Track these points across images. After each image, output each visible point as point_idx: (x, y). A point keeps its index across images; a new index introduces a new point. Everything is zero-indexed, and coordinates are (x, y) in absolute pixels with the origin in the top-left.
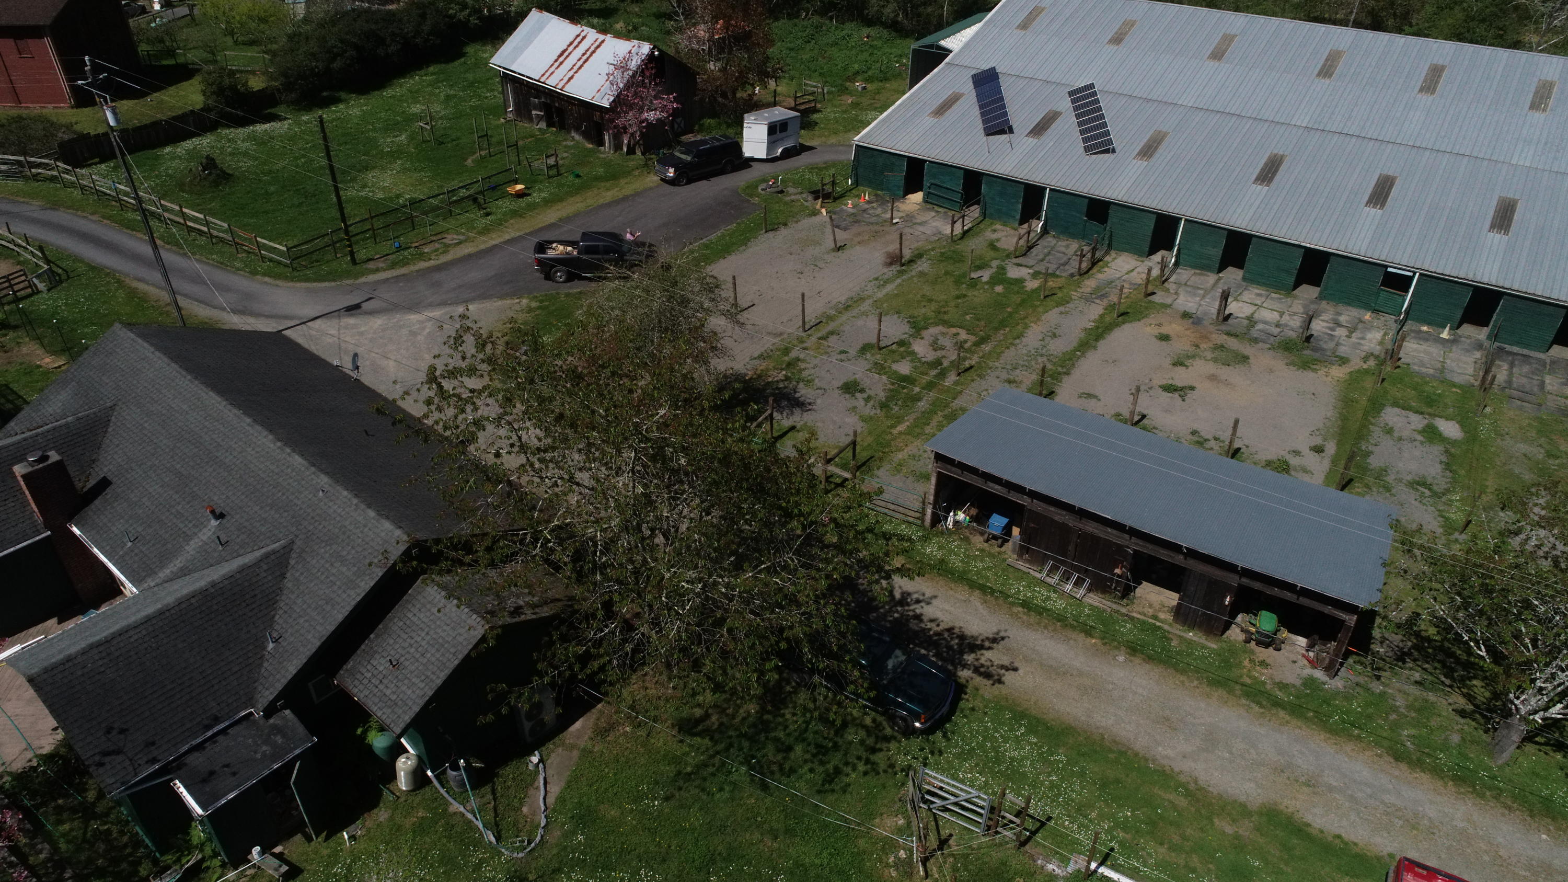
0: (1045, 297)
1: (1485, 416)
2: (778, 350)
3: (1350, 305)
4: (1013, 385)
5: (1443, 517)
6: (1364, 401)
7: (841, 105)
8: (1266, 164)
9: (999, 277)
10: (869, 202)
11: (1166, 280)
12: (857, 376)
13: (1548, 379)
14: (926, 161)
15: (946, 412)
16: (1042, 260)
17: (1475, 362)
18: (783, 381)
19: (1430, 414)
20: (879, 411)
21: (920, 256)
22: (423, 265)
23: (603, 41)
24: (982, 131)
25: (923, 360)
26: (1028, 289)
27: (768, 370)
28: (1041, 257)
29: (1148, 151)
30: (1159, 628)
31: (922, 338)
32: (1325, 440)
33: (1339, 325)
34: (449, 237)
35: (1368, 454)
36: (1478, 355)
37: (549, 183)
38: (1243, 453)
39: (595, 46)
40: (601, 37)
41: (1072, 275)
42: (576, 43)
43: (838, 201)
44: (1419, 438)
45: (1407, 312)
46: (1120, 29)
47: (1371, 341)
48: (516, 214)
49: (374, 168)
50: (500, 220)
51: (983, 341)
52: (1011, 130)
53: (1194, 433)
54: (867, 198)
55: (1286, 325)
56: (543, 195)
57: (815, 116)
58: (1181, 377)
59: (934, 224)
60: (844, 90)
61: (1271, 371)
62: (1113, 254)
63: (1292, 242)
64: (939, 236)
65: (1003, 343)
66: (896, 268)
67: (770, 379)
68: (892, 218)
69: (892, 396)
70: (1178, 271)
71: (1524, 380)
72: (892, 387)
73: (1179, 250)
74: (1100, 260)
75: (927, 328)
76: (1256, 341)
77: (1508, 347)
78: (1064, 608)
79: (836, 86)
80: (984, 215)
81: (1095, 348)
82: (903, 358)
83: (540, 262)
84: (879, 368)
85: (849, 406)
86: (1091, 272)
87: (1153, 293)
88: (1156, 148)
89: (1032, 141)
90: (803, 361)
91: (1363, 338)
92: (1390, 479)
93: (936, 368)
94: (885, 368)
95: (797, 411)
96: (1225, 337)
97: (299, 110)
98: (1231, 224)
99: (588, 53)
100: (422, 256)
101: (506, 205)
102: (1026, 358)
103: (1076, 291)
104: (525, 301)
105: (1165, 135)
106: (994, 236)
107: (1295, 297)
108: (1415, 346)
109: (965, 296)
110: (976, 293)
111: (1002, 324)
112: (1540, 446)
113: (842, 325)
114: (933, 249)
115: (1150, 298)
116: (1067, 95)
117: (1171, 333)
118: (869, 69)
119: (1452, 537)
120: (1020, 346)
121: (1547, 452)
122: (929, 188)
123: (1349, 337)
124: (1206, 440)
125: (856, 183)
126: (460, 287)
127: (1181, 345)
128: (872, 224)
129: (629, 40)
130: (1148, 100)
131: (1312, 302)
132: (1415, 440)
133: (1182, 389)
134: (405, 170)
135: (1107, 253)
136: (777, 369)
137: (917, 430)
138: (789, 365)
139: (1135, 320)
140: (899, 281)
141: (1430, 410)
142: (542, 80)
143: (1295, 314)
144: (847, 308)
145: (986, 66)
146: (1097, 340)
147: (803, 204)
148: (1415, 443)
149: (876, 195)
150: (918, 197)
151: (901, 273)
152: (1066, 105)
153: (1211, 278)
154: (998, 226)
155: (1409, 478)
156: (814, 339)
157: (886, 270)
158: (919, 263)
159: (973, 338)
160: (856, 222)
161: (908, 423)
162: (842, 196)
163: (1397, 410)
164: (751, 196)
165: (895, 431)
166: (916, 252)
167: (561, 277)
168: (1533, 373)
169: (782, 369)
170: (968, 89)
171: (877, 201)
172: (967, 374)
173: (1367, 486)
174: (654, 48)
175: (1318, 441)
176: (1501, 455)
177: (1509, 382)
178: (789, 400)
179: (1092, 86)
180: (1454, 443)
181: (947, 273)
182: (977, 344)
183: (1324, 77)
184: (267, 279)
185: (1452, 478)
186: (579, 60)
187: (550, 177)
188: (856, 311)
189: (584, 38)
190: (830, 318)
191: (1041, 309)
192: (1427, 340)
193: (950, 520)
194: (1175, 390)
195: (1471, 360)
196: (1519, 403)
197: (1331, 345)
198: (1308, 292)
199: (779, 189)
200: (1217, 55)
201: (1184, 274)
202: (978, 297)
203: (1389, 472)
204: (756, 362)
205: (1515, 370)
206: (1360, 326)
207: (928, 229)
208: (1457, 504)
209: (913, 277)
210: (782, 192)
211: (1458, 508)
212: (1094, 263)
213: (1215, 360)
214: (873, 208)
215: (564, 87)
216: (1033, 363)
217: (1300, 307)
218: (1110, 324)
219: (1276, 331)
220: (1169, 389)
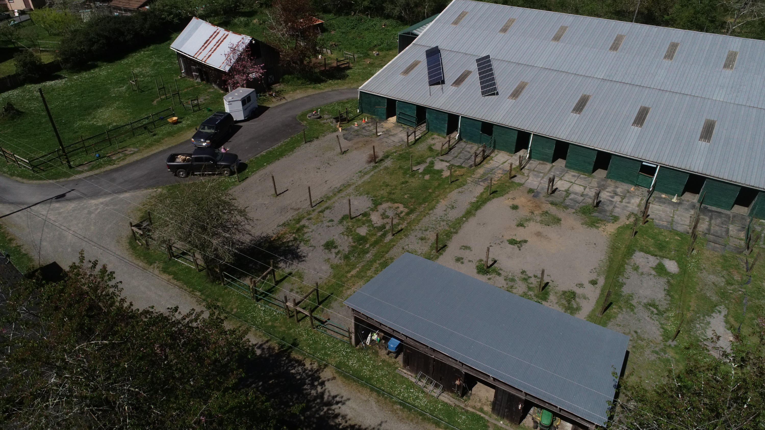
0: (451, 182)
1: (692, 257)
2: (294, 220)
3: (623, 182)
4: (424, 241)
5: (663, 328)
6: (623, 248)
7: (363, 64)
8: (579, 101)
9: (429, 170)
10: (367, 123)
11: (524, 167)
12: (334, 237)
13: (731, 227)
14: (397, 100)
15: (382, 261)
16: (456, 157)
17: (691, 217)
18: (292, 241)
19: (661, 257)
20: (343, 261)
21: (387, 157)
22: (109, 168)
23: (227, 35)
24: (428, 83)
25: (375, 225)
26: (444, 177)
27: (285, 233)
28: (455, 155)
29: (516, 94)
30: (482, 418)
31: (377, 211)
32: (598, 275)
33: (616, 194)
34: (129, 149)
35: (622, 285)
36: (692, 212)
37: (193, 115)
38: (550, 286)
39: (223, 38)
40: (227, 33)
41: (471, 166)
42: (214, 36)
43: (350, 123)
44: (653, 272)
45: (654, 186)
46: (506, 23)
47: (633, 204)
48: (170, 134)
49: (102, 107)
50: (160, 138)
51: (411, 211)
52: (443, 82)
53: (523, 272)
54: (366, 120)
55: (587, 195)
56: (188, 122)
57: (348, 71)
58: (520, 234)
59: (401, 135)
60: (367, 56)
61: (573, 228)
62: (496, 152)
63: (591, 147)
64: (402, 143)
65: (423, 213)
66: (373, 164)
67: (285, 240)
68: (377, 132)
69: (353, 249)
70: (531, 162)
71: (717, 228)
72: (354, 244)
73: (531, 150)
74: (488, 156)
75: (381, 204)
76: (566, 207)
77: (710, 207)
78: (426, 405)
79: (363, 54)
80: (428, 129)
81: (474, 215)
82: (364, 224)
83: (169, 167)
84: (349, 231)
85: (326, 258)
86: (482, 164)
87: (515, 176)
88: (521, 92)
89: (454, 88)
90: (307, 227)
91: (629, 203)
92: (634, 302)
93: (381, 231)
94: (352, 232)
95: (295, 262)
96: (550, 205)
97: (73, 73)
98: (558, 137)
99: (220, 42)
100: (111, 162)
101: (166, 129)
102: (434, 223)
103: (471, 177)
104: (160, 190)
105: (526, 84)
106: (432, 142)
107: (594, 177)
108: (658, 207)
109: (407, 182)
110: (413, 180)
111: (424, 201)
112: (723, 276)
113: (334, 202)
114: (395, 152)
115: (512, 180)
116: (476, 62)
117: (519, 204)
118: (382, 43)
119: (668, 343)
120: (432, 215)
121: (727, 281)
122: (399, 115)
123: (621, 202)
124: (530, 277)
125: (362, 112)
126: (125, 181)
127: (523, 213)
128: (366, 136)
129: (240, 35)
130: (519, 64)
131: (603, 180)
132: (651, 274)
133: (520, 242)
134: (118, 108)
135: (493, 151)
136: (290, 233)
137: (363, 274)
138: (298, 230)
139: (501, 196)
140: (372, 173)
141: (661, 254)
142: (195, 57)
143: (593, 187)
144: (340, 191)
145: (434, 46)
146: (476, 210)
147: (330, 125)
148: (651, 276)
149: (372, 118)
150: (393, 119)
151: (375, 167)
152: (474, 67)
153: (549, 166)
154: (435, 136)
155: (645, 301)
156: (316, 213)
157: (367, 166)
158: (386, 161)
159: (406, 210)
160: (357, 135)
161: (358, 269)
162: (353, 119)
163: (642, 254)
164: (303, 120)
165: (349, 275)
166: (386, 154)
167: (182, 175)
168: (722, 223)
169: (293, 233)
170: (423, 58)
171: (372, 122)
172: (398, 235)
173: (620, 307)
174: (252, 39)
175: (594, 277)
176: (700, 283)
177: (709, 230)
178: (293, 254)
179: (488, 57)
180: (673, 276)
181: (400, 167)
182: (408, 214)
183: (614, 50)
184: (19, 179)
185: (671, 301)
186: (214, 46)
187: (194, 111)
188: (345, 193)
189: (218, 33)
190: (329, 198)
191: (448, 190)
192: (664, 203)
193: (369, 338)
194: (516, 243)
195: (688, 215)
196: (713, 244)
197: (611, 208)
198: (601, 173)
199: (318, 116)
200: (557, 38)
201: (534, 163)
202: (414, 182)
203: (634, 297)
204: (280, 228)
205: (713, 221)
206: (628, 195)
207: (396, 139)
208: (672, 319)
209: (381, 170)
210: (320, 117)
211: (672, 322)
212: (484, 158)
213: (541, 222)
214: (369, 126)
215: (206, 60)
216: (438, 226)
217: (596, 183)
218: (485, 199)
219: (581, 199)
220: (512, 242)
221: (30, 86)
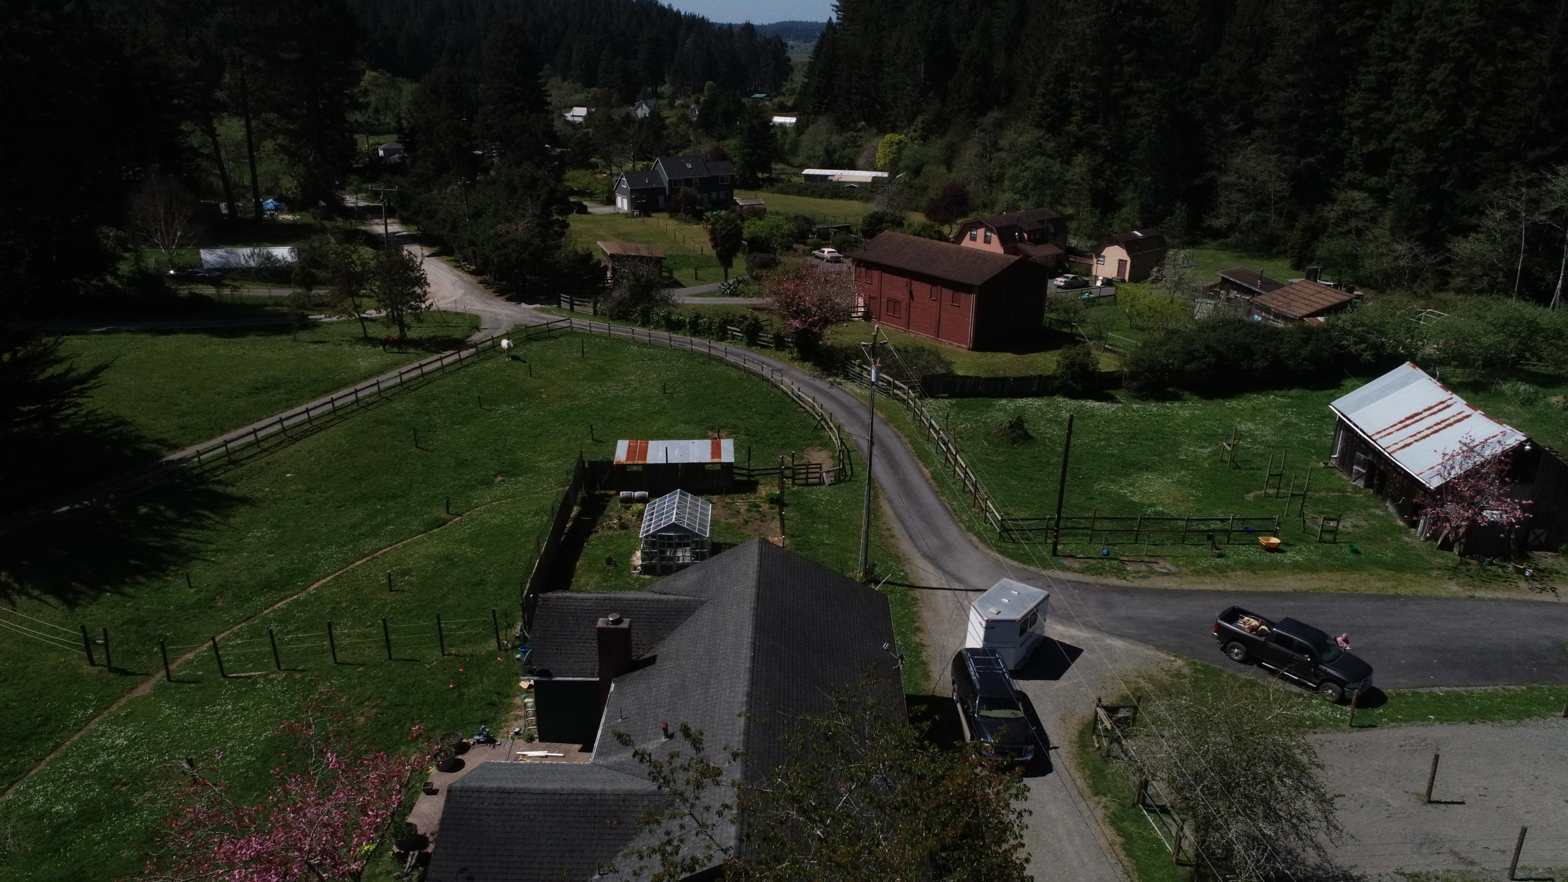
22: (1114, 581)
23: (1467, 417)
34: (1162, 563)
37: (1316, 547)
39: (1455, 418)
40: (1468, 411)
42: (1435, 409)
48: (1251, 567)
49: (1155, 470)
50: (1228, 567)
56: (1298, 558)
83: (1219, 628)
97: (1135, 398)
99: (1443, 424)
100: (1120, 572)
101: (1248, 553)
104: (1180, 662)
126: (1129, 618)
129: (1501, 424)
134: (1180, 482)
142: (1374, 438)
167: (1237, 655)
174: (1526, 441)
184: (975, 539)
186: (1428, 429)
187: (1321, 541)
189: (1448, 406)
215: (1394, 452)
221: (1061, 400)
